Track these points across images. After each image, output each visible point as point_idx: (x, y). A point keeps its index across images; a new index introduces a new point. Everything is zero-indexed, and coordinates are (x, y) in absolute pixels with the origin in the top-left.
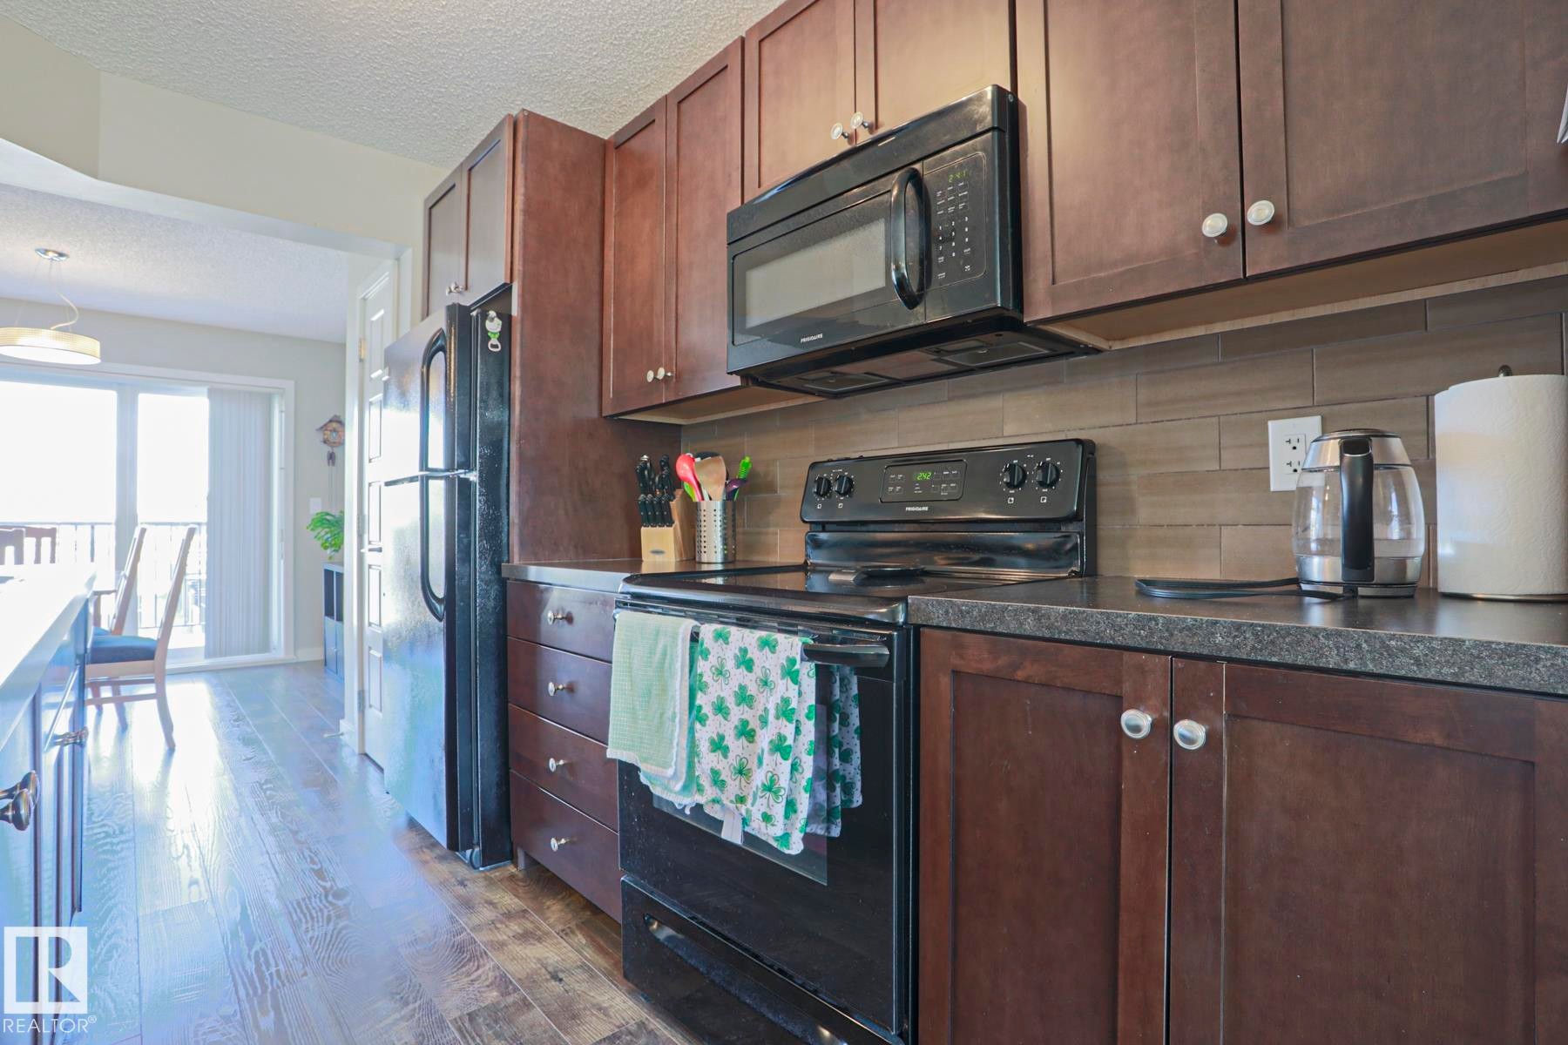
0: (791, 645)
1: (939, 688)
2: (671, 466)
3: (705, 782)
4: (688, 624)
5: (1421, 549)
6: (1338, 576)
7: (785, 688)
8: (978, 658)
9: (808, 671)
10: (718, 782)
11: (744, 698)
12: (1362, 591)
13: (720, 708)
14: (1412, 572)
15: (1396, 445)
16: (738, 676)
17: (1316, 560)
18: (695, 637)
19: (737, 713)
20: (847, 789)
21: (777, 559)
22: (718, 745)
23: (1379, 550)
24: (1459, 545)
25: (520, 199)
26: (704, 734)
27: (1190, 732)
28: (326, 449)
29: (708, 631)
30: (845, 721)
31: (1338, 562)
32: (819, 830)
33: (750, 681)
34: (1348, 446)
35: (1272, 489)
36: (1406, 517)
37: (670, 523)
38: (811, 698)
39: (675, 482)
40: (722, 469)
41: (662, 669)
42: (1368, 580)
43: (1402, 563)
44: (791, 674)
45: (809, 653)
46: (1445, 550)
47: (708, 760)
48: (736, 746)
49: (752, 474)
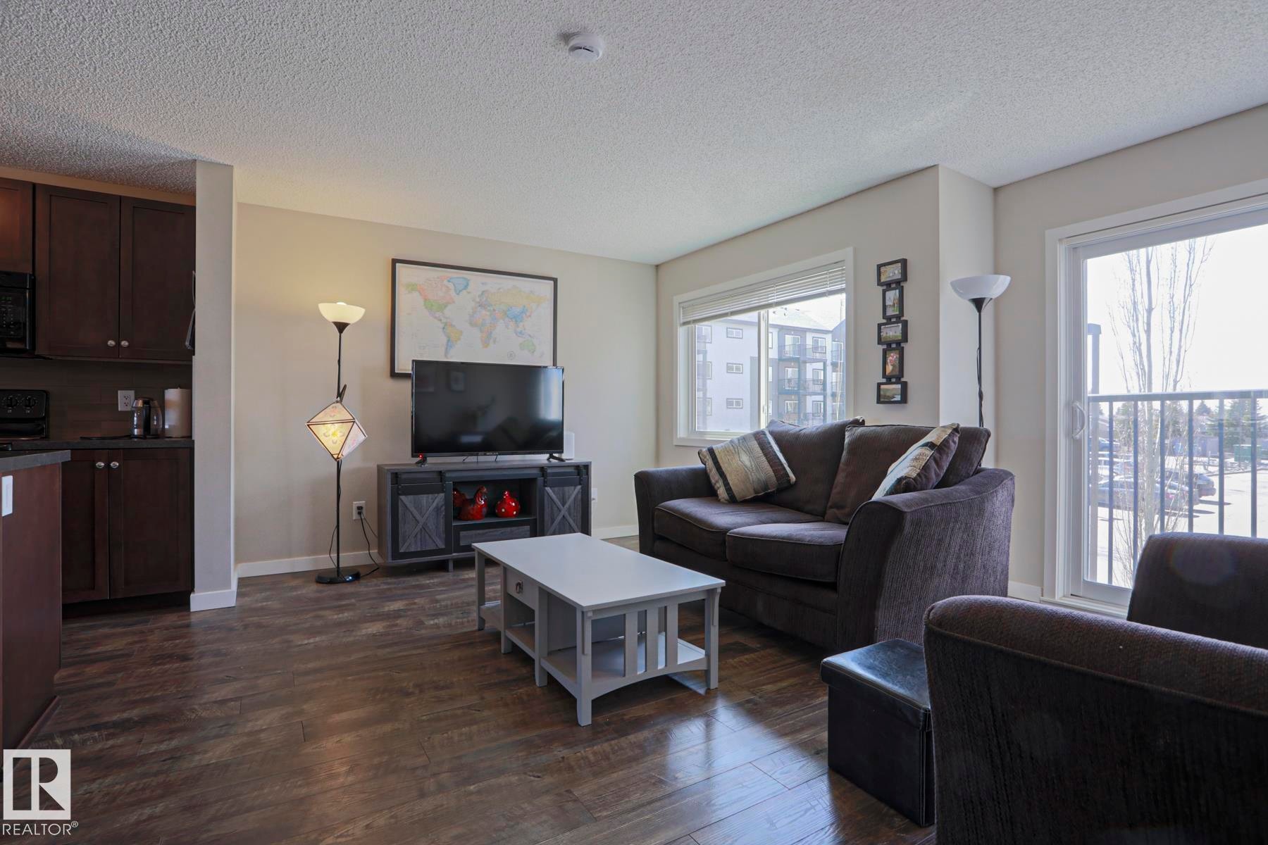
5: (161, 426)
6: (142, 434)
12: (148, 437)
14: (159, 432)
15: (156, 402)
17: (136, 430)
23: (151, 427)
24: (170, 426)
27: (115, 464)
31: (142, 430)
34: (145, 403)
35: (119, 409)
36: (158, 420)
42: (149, 434)
43: (157, 430)
46: (167, 427)
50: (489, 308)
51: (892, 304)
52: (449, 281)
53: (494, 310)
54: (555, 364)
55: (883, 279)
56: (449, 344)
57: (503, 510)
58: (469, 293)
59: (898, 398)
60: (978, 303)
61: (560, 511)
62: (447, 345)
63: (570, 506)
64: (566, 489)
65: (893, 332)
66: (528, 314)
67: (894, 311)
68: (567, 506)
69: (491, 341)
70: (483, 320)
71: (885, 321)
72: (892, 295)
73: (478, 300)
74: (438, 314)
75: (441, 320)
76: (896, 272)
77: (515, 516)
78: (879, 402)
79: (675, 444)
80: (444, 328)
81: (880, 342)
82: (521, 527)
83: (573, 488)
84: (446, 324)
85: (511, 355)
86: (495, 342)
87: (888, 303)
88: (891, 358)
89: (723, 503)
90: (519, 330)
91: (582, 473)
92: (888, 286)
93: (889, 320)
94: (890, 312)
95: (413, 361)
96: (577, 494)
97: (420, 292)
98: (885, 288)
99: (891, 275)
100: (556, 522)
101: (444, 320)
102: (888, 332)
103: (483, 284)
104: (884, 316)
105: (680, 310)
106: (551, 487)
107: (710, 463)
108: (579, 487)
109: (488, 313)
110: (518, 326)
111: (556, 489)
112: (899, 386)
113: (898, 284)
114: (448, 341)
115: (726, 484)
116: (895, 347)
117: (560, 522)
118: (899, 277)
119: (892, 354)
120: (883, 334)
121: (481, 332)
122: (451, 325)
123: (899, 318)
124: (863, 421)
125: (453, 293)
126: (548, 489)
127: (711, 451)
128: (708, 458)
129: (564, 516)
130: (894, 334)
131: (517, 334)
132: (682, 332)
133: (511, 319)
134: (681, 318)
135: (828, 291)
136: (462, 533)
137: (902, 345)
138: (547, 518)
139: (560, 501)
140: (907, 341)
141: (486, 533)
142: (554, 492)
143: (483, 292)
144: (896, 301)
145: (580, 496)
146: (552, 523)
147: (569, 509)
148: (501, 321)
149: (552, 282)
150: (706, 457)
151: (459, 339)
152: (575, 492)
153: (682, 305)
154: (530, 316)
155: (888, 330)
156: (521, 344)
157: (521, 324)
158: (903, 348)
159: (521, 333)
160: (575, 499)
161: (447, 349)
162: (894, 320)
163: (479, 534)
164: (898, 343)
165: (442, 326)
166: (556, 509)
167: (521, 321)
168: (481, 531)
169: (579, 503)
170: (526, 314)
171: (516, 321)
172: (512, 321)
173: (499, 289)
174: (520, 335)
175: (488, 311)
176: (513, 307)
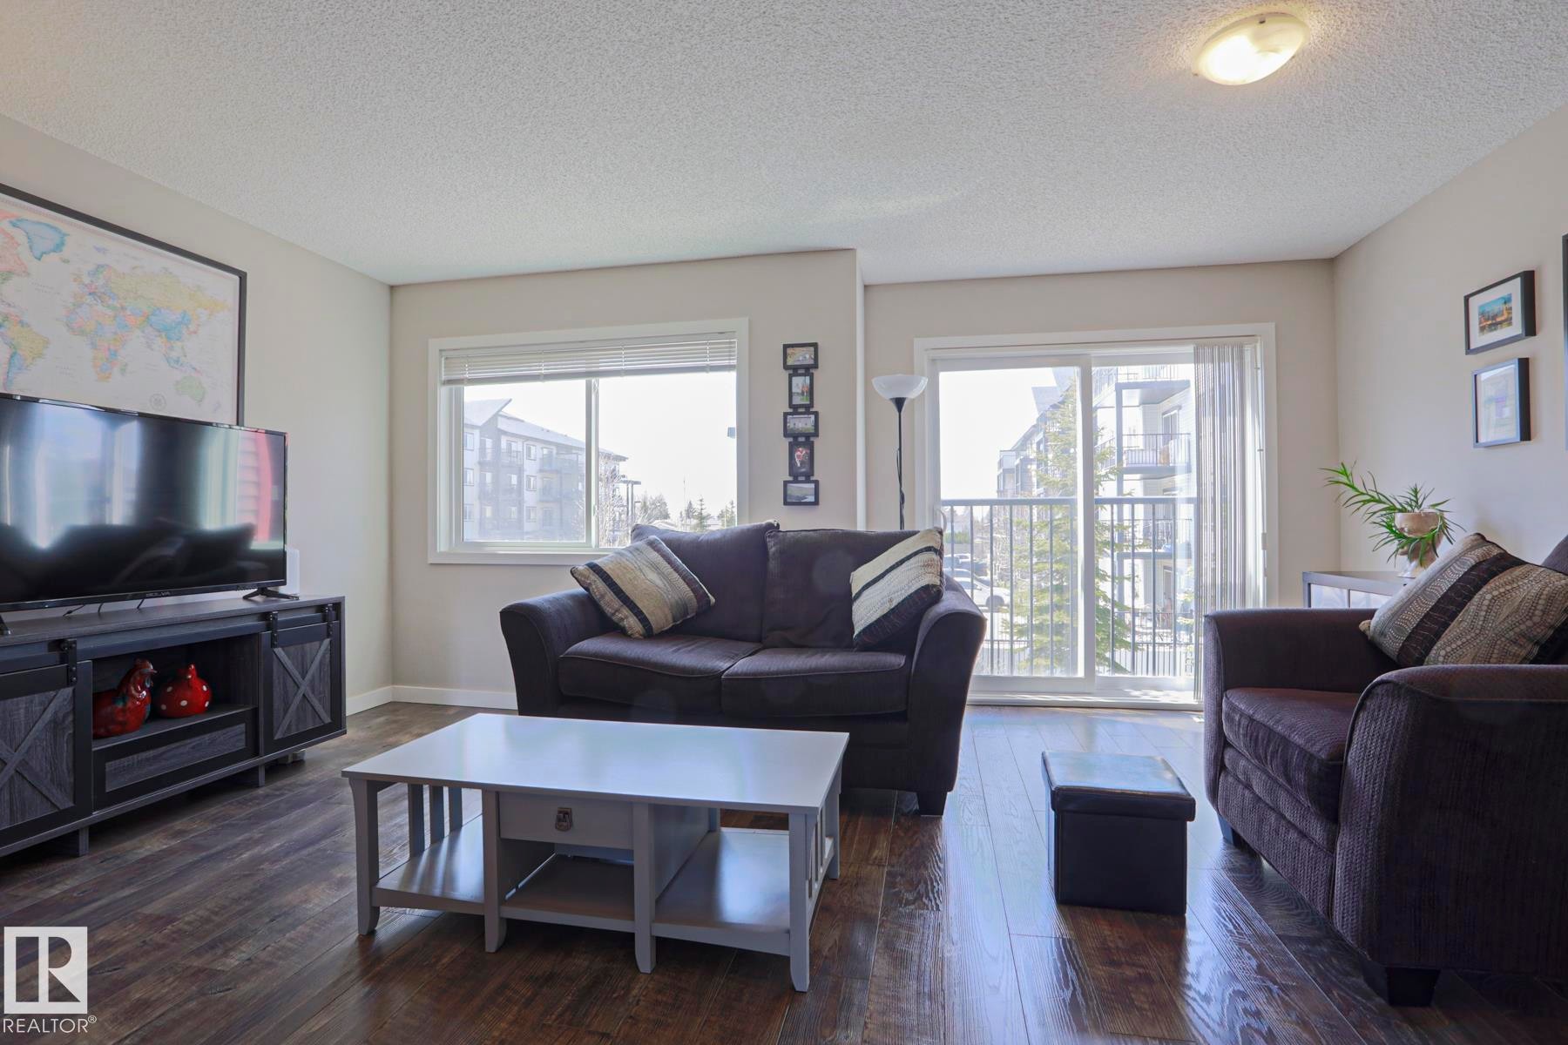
50: (111, 302)
51: (800, 391)
52: (18, 227)
53: (123, 308)
54: (239, 421)
55: (790, 362)
57: (184, 703)
58: (65, 260)
59: (811, 499)
60: (899, 403)
61: (298, 687)
63: (313, 676)
64: (307, 646)
65: (802, 423)
66: (192, 327)
67: (802, 400)
68: (308, 677)
69: (117, 368)
70: (98, 323)
71: (791, 410)
72: (800, 383)
73: (85, 280)
76: (808, 356)
77: (209, 710)
78: (786, 503)
79: (430, 562)
81: (786, 435)
82: (228, 729)
83: (317, 643)
84: (6, 318)
85: (158, 403)
86: (123, 371)
87: (794, 390)
88: (799, 453)
89: (637, 639)
90: (174, 354)
91: (330, 614)
92: (794, 371)
93: (795, 409)
94: (797, 400)
96: (324, 656)
98: (791, 372)
99: (801, 358)
100: (293, 708)
102: (797, 423)
103: (98, 250)
104: (791, 405)
105: (440, 362)
106: (282, 647)
107: (599, 586)
108: (327, 641)
109: (109, 312)
110: (171, 348)
111: (292, 649)
112: (813, 486)
113: (808, 370)
115: (638, 613)
116: (802, 441)
117: (298, 708)
118: (812, 362)
119: (800, 449)
120: (790, 425)
121: (93, 345)
122: (21, 323)
123: (808, 409)
124: (778, 524)
125: (26, 254)
126: (279, 651)
127: (595, 568)
128: (594, 577)
129: (304, 695)
130: (804, 426)
131: (168, 362)
132: (443, 392)
133: (158, 331)
134: (443, 373)
135: (708, 365)
136: (110, 766)
137: (812, 439)
138: (277, 704)
139: (297, 668)
140: (818, 436)
141: (164, 753)
142: (287, 653)
143: (99, 266)
144: (806, 389)
145: (328, 656)
146: (286, 711)
147: (312, 681)
148: (138, 332)
149: (236, 278)
150: (588, 578)
151: (41, 355)
152: (323, 648)
153: (444, 353)
154: (195, 332)
155: (797, 422)
156: (176, 382)
157: (179, 344)
158: (813, 442)
159: (177, 361)
160: (321, 663)
162: (801, 410)
163: (147, 759)
164: (808, 436)
166: (292, 684)
167: (178, 340)
168: (151, 753)
169: (327, 669)
170: (188, 328)
171: (169, 338)
172: (160, 336)
173: (134, 268)
174: (175, 365)
175: (108, 306)
176: (162, 310)
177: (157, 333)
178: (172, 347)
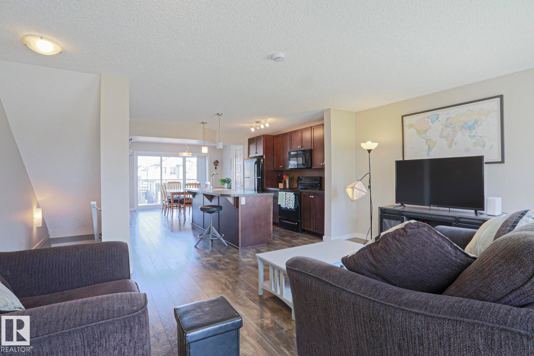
0: (293, 193)
1: (302, 196)
2: (283, 176)
3: (286, 204)
4: (285, 192)
7: (292, 196)
8: (304, 193)
9: (294, 195)
10: (287, 204)
11: (289, 198)
13: (288, 199)
16: (289, 196)
18: (286, 193)
19: (289, 199)
20: (297, 205)
21: (295, 187)
22: (288, 201)
25: (264, 145)
26: (286, 201)
28: (215, 166)
29: (287, 193)
30: (297, 199)
32: (295, 208)
33: (290, 196)
37: (282, 183)
38: (294, 197)
39: (283, 178)
40: (288, 177)
41: (283, 196)
44: (293, 195)
45: (294, 194)
47: (287, 203)
48: (289, 201)
49: (292, 177)
50: (451, 126)
52: (428, 118)
53: (455, 127)
56: (429, 149)
58: (439, 121)
62: (428, 150)
66: (479, 124)
69: (454, 144)
70: (448, 133)
73: (444, 123)
74: (423, 136)
75: (425, 138)
80: (426, 142)
84: (427, 140)
85: (467, 150)
86: (456, 144)
90: (472, 134)
95: (396, 161)
97: (414, 127)
101: (426, 138)
103: (447, 114)
109: (451, 129)
114: (429, 148)
121: (447, 140)
122: (430, 140)
125: (430, 124)
131: (471, 137)
133: (467, 129)
143: (447, 118)
148: (460, 132)
151: (435, 146)
154: (480, 125)
156: (474, 143)
157: (474, 131)
159: (474, 136)
161: (428, 151)
165: (425, 141)
167: (474, 129)
170: (477, 124)
171: (470, 130)
172: (467, 130)
173: (457, 114)
174: (473, 138)
175: (451, 128)
176: (467, 123)
177: (466, 130)
178: (472, 132)
